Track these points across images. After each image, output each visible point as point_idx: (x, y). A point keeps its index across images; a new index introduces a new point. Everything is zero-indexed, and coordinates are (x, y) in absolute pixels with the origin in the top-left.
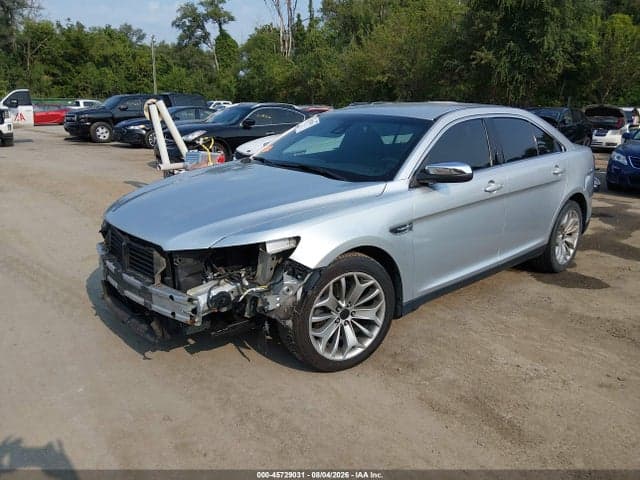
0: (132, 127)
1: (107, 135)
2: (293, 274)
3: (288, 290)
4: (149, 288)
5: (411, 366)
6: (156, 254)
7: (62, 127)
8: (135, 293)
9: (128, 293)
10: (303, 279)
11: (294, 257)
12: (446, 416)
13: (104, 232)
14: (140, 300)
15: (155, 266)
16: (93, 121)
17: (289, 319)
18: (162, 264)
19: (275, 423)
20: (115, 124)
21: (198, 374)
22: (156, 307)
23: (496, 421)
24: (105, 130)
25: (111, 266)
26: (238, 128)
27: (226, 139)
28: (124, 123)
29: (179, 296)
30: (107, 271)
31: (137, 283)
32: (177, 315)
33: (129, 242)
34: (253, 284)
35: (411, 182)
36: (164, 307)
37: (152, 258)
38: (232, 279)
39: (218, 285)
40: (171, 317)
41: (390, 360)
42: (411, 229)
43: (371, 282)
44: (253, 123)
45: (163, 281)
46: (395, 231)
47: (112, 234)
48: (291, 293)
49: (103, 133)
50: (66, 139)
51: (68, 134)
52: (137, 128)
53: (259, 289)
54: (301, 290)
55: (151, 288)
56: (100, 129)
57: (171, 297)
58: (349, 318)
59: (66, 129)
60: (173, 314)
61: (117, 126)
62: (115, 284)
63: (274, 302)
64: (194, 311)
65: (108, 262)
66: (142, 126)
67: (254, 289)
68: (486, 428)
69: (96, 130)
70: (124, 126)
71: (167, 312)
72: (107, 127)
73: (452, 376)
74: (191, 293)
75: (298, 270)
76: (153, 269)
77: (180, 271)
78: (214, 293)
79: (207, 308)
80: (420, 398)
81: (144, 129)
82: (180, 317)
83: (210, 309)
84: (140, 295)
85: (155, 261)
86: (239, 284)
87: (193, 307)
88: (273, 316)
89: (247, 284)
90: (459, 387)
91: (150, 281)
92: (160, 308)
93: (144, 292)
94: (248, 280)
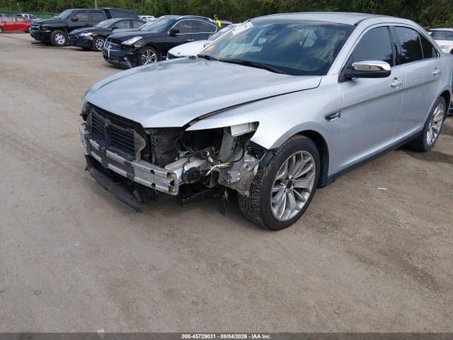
0: (82, 35)
1: (64, 41)
2: (252, 153)
3: (247, 167)
4: (132, 163)
5: (334, 225)
6: (136, 135)
7: (29, 35)
8: (117, 166)
9: (111, 166)
10: (260, 158)
11: (254, 139)
12: (372, 267)
13: (85, 116)
14: (123, 173)
15: (136, 146)
16: (53, 29)
17: (246, 190)
18: (141, 144)
19: (240, 272)
20: (69, 32)
21: (170, 231)
22: (137, 179)
23: (412, 271)
24: (61, 36)
25: (95, 144)
26: (167, 36)
27: (157, 44)
28: (76, 31)
29: (158, 171)
30: (90, 148)
31: (122, 159)
32: (156, 186)
33: (111, 123)
34: (217, 160)
35: (340, 77)
36: (145, 179)
37: (133, 138)
38: (199, 157)
39: (189, 162)
40: (151, 187)
41: (317, 220)
42: (339, 116)
43: (310, 158)
44: (178, 32)
45: (142, 158)
46: (328, 118)
47: (93, 117)
48: (249, 169)
49: (60, 39)
50: (33, 43)
51: (33, 39)
52: (86, 35)
53: (222, 165)
54: (257, 167)
55: (133, 163)
56: (58, 36)
57: (152, 171)
58: (292, 188)
59: (32, 36)
60: (154, 185)
61: (72, 33)
62: (99, 159)
63: (235, 177)
64: (172, 183)
65: (91, 140)
66: (90, 34)
67: (219, 166)
68: (405, 276)
69: (55, 37)
70: (78, 34)
71: (148, 183)
72: (63, 35)
73: (368, 234)
74: (168, 168)
75: (257, 150)
76: (134, 147)
77: (156, 149)
78: (186, 168)
79: (181, 181)
80: (347, 252)
81: (91, 36)
82: (158, 187)
83: (183, 181)
84: (123, 169)
85: (135, 140)
86: (204, 161)
87: (171, 180)
88: (233, 188)
89: (212, 161)
90: (377, 243)
91: (131, 157)
92: (141, 180)
93: (127, 167)
94: (212, 157)
